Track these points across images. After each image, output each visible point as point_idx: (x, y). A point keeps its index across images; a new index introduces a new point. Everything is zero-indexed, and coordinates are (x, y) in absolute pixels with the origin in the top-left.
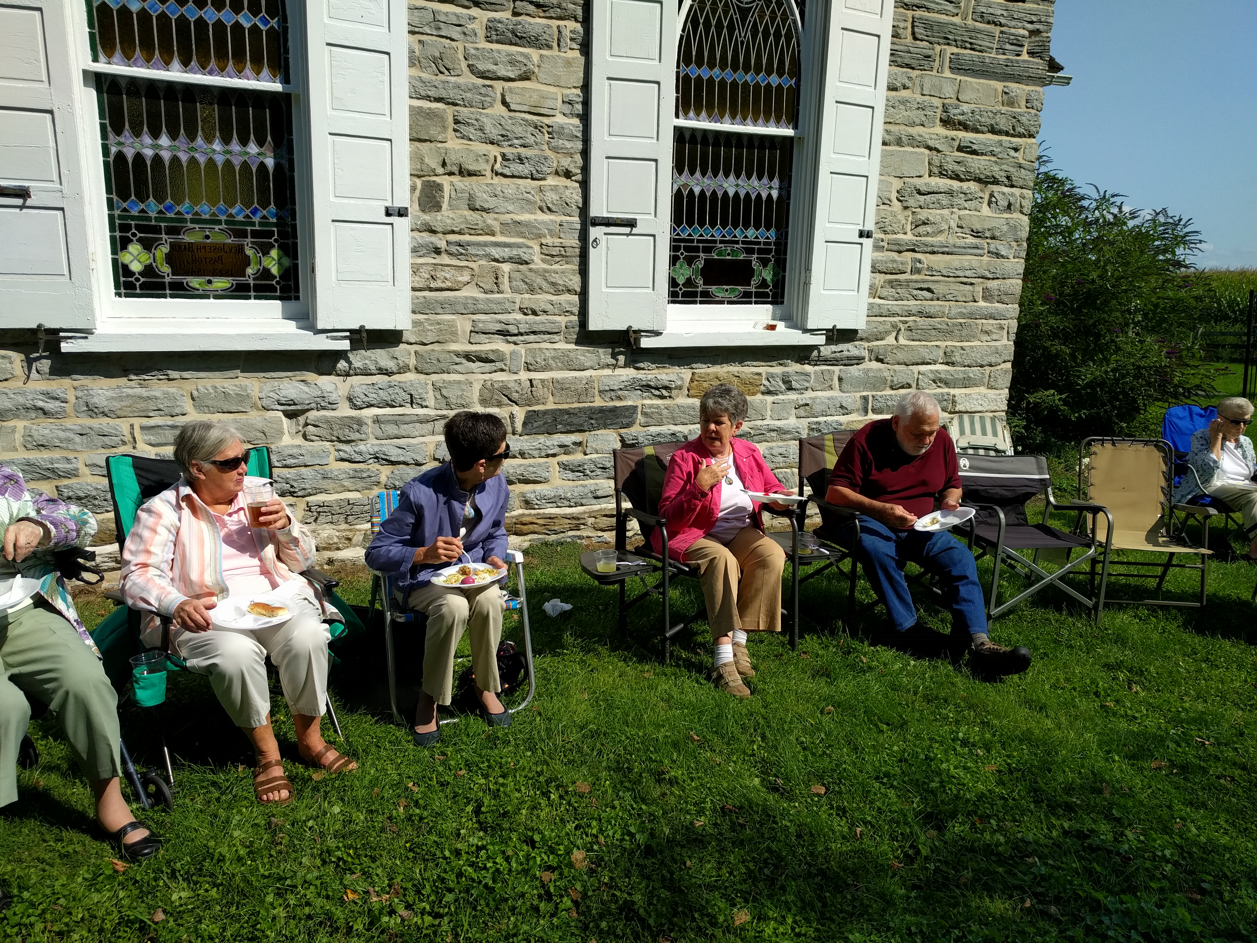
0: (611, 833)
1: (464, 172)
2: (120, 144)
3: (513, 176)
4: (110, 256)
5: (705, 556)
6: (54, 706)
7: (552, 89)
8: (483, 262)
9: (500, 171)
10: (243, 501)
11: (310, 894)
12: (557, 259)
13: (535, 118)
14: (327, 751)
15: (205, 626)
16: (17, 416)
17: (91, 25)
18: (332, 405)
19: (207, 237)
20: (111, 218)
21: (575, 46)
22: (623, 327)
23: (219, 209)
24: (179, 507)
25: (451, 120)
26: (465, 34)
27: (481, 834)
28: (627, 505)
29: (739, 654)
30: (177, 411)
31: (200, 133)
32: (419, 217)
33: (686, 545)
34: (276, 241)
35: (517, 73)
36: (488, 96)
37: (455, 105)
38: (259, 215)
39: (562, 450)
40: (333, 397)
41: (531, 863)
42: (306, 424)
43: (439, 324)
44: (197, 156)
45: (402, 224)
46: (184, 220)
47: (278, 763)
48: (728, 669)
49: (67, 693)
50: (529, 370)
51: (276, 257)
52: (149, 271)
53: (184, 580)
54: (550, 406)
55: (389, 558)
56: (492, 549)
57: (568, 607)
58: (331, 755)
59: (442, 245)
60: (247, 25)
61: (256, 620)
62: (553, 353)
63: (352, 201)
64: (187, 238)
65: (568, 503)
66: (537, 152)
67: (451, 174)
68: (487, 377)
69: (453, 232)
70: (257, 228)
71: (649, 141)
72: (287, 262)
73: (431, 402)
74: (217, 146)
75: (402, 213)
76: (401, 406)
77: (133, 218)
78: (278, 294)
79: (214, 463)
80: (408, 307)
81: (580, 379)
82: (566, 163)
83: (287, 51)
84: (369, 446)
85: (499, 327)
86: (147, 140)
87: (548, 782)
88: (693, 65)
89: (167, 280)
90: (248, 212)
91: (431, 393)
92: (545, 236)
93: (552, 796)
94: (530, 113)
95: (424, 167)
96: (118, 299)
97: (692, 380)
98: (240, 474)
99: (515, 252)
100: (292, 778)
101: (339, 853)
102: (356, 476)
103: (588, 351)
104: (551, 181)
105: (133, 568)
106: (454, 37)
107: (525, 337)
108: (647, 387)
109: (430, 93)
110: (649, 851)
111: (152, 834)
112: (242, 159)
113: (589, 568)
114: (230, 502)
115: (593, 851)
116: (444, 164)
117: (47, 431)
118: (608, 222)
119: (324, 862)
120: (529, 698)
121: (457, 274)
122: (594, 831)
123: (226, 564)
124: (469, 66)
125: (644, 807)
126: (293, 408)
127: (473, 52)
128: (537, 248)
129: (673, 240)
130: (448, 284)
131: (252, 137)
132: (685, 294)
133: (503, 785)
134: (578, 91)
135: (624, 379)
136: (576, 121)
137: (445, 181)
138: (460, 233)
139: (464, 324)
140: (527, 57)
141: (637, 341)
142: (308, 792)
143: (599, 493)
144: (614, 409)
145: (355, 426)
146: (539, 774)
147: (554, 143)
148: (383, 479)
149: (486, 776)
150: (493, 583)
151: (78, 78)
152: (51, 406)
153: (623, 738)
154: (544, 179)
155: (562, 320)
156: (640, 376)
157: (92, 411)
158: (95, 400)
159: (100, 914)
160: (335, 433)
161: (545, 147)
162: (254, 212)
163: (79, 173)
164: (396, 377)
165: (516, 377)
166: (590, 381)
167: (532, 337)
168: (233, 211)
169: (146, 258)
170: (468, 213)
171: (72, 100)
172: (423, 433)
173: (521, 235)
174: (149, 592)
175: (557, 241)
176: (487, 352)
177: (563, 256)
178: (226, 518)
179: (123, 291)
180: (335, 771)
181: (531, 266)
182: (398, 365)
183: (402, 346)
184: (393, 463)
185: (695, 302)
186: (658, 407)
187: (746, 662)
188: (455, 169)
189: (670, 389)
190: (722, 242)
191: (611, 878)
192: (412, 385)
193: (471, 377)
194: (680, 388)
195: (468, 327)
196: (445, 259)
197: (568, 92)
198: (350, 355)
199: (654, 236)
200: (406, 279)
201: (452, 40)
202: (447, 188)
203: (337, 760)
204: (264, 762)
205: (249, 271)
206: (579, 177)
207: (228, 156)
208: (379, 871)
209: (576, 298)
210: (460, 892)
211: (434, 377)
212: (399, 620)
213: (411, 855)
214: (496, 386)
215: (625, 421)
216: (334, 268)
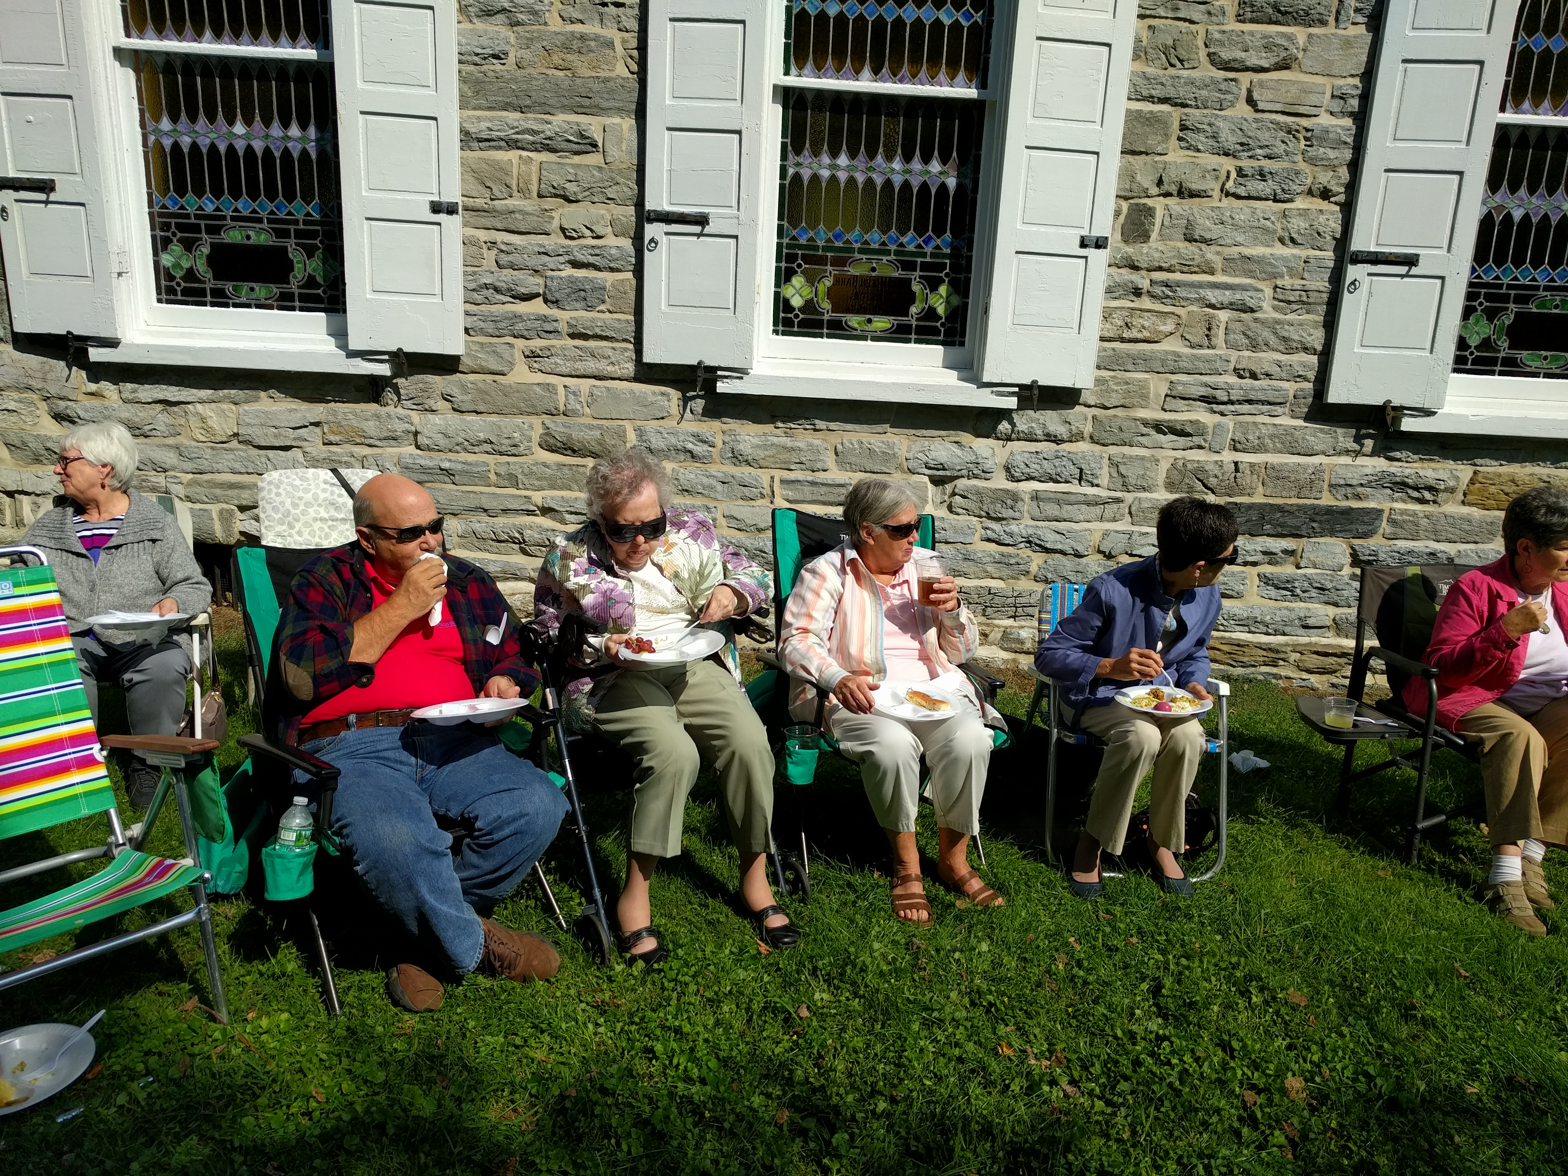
0: (1339, 1066)
1: (1184, 193)
2: (798, 164)
3: (1249, 198)
4: (773, 289)
5: (1494, 728)
6: (719, 764)
7: (1319, 80)
8: (1194, 308)
9: (1232, 190)
10: (910, 572)
11: (960, 1034)
12: (1295, 307)
13: (1289, 120)
14: (972, 877)
15: (866, 708)
16: (667, 457)
17: (787, 35)
18: (986, 474)
19: (873, 269)
20: (779, 246)
21: (1360, 19)
22: (1377, 400)
23: (890, 238)
24: (843, 571)
25: (1176, 125)
26: (1209, 13)
27: (1160, 1021)
28: (1371, 642)
29: (1530, 874)
30: (819, 465)
31: (881, 150)
32: (1119, 249)
33: (1465, 710)
34: (947, 275)
35: (1274, 60)
36: (1228, 92)
37: (1184, 106)
38: (932, 244)
39: (1267, 558)
40: (988, 465)
41: (1229, 1074)
42: (954, 494)
43: (1127, 383)
44: (874, 176)
45: (1099, 258)
46: (851, 250)
47: (917, 879)
48: (1512, 890)
49: (733, 754)
50: (1236, 450)
51: (944, 294)
52: (809, 306)
53: (842, 652)
54: (1258, 499)
55: (1067, 665)
56: (1192, 674)
57: (1263, 763)
58: (976, 884)
59: (1145, 284)
60: (947, 21)
61: (915, 711)
62: (1272, 430)
63: (1042, 229)
64: (853, 271)
65: (1264, 629)
66: (1286, 165)
67: (1167, 195)
68: (1179, 454)
69: (1160, 269)
70: (928, 259)
71: (1453, 146)
72: (956, 300)
73: (1104, 480)
74: (897, 165)
75: (1100, 243)
76: (1067, 482)
77: (801, 247)
78: (941, 338)
79: (886, 527)
80: (1093, 360)
81: (1305, 467)
82: (1325, 178)
83: (988, 50)
84: (1022, 527)
85: (1203, 391)
86: (826, 159)
87: (1248, 978)
88: (1540, 35)
89: (826, 317)
90: (920, 241)
91: (1106, 469)
92: (1282, 277)
93: (1254, 999)
94: (1283, 113)
95: (1135, 187)
96: (775, 337)
97: (1472, 482)
98: (910, 543)
99: (1238, 297)
100: (931, 900)
101: (991, 998)
102: (1002, 562)
103: (1321, 430)
104: (1300, 203)
105: (794, 632)
106: (1195, 19)
107: (1237, 407)
108: (1401, 485)
109: (1153, 92)
110: (1393, 1105)
111: (792, 923)
112: (922, 179)
113: (1313, 718)
114: (895, 573)
115: (1314, 1082)
116: (1160, 182)
117: (692, 476)
118: (1375, 259)
119: (973, 1004)
120: (1217, 869)
121: (1158, 321)
122: (1315, 1058)
123: (888, 642)
124: (1209, 55)
125: (1386, 1045)
126: (941, 473)
127: (1217, 36)
128: (1268, 292)
129: (1471, 285)
130: (1146, 334)
131: (936, 153)
132: (1477, 361)
133: (1188, 968)
134: (1356, 81)
135: (1368, 471)
136: (1348, 122)
137: (1158, 204)
138: (1169, 270)
139: (1158, 386)
140: (1290, 38)
141: (1397, 421)
142: (949, 919)
143: (1311, 622)
144: (1348, 512)
145: (1009, 502)
146: (1235, 966)
147: (1312, 152)
148: (1034, 568)
149: (1163, 952)
150: (1194, 716)
151: (768, 93)
152: (700, 449)
153: (1352, 948)
154: (1291, 201)
155: (1291, 387)
156: (1392, 470)
157: (737, 458)
158: (741, 447)
159: (747, 992)
160: (985, 508)
161: (1299, 158)
162: (926, 242)
163: (757, 198)
164: (1066, 446)
165: (1217, 457)
166: (1318, 471)
167: (1246, 408)
168: (904, 240)
169: (808, 292)
170: (1182, 245)
171: (760, 117)
172: (1089, 517)
173: (1250, 274)
174: (810, 660)
175: (1298, 283)
176: (1183, 423)
177: (1303, 303)
178: (889, 590)
179: (781, 328)
180: (981, 903)
181: (1257, 315)
182: (1070, 431)
183: (1078, 408)
184: (1047, 551)
185: (1492, 373)
186: (1414, 514)
187: (1540, 887)
188: (1174, 189)
189: (1437, 490)
190: (1546, 288)
191: (1340, 1125)
192: (1084, 458)
193: (1158, 453)
194: (1452, 490)
195: (1164, 390)
196: (1146, 303)
197: (1341, 82)
198: (1014, 415)
199: (1443, 278)
200: (1094, 326)
201: (1192, 22)
202: (1159, 213)
203: (982, 891)
204: (903, 873)
205: (913, 310)
206: (1342, 198)
207: (907, 176)
208: (1037, 1031)
209: (1314, 359)
210: (1138, 1084)
211: (1112, 450)
212: (1068, 740)
213: (1074, 1022)
214: (1189, 466)
215: (1362, 529)
216: (1010, 310)
